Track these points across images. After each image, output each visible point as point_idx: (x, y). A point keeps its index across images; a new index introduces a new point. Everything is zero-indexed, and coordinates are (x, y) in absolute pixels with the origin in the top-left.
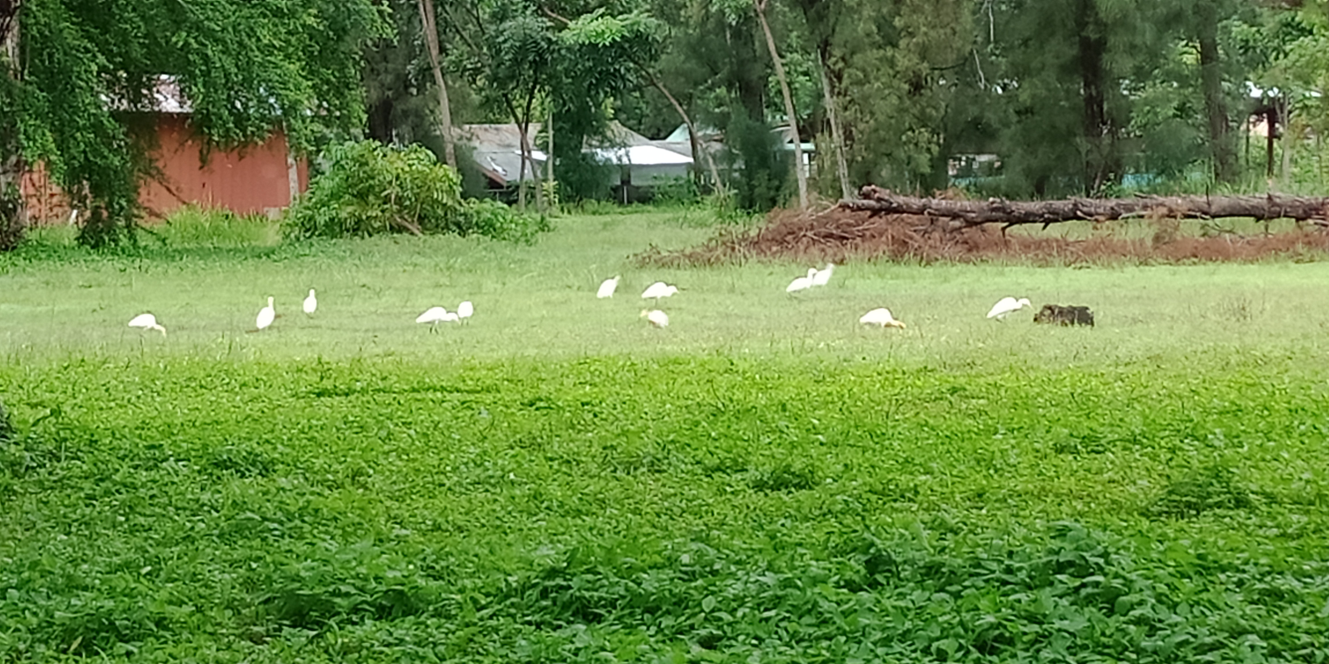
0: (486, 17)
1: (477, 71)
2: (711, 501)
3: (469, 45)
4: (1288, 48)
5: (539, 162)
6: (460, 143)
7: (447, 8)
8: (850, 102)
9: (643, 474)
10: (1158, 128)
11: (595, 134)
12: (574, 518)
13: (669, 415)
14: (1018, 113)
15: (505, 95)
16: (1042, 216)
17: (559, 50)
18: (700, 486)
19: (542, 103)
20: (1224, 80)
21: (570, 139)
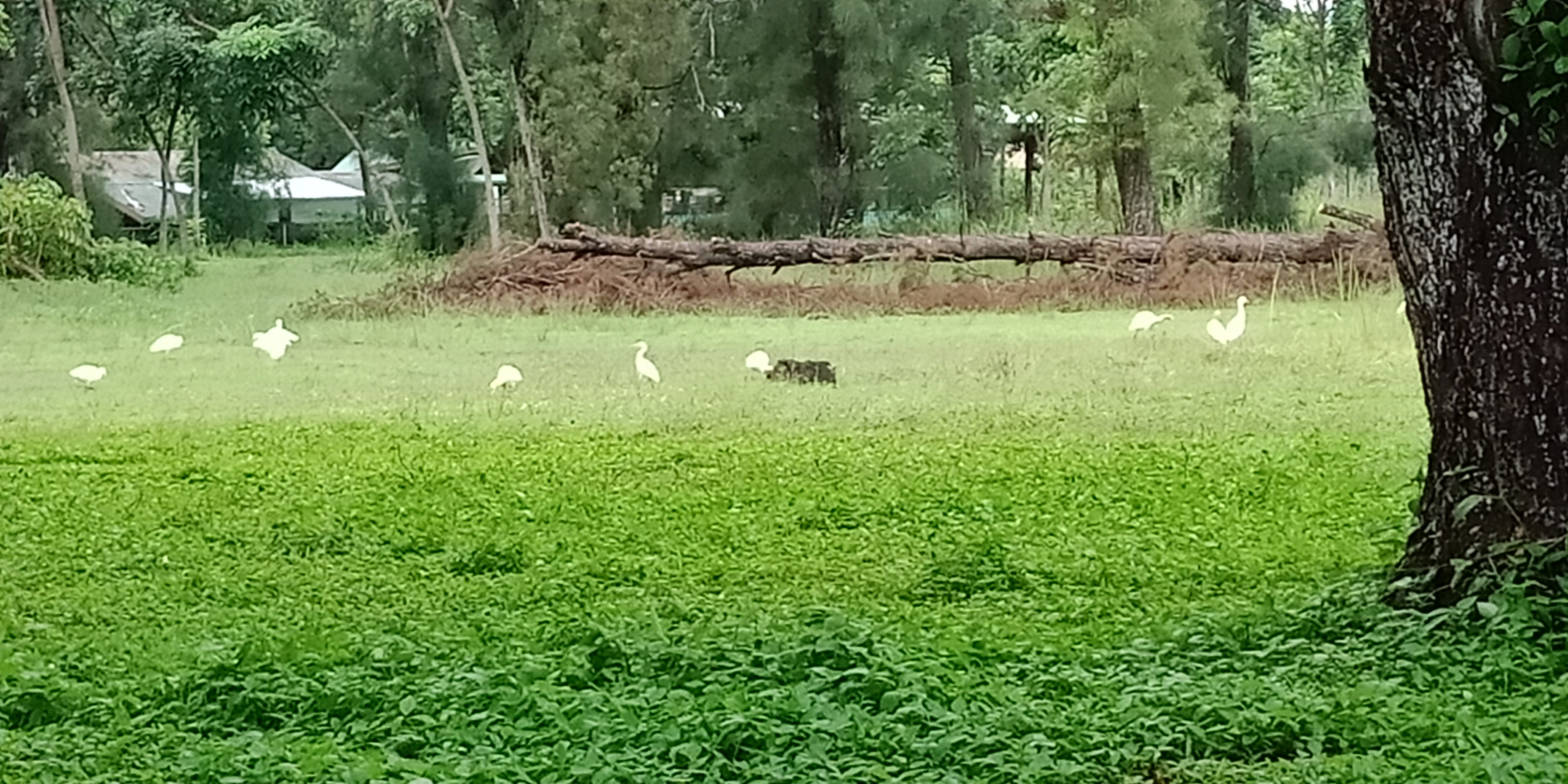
0: (120, 25)
1: (109, 89)
2: (402, 587)
3: (99, 58)
4: (1049, 66)
5: (184, 196)
6: (88, 173)
7: (73, 13)
8: (549, 126)
9: (321, 556)
10: (902, 158)
11: (249, 162)
12: (241, 608)
13: (349, 488)
14: (743, 139)
15: (143, 117)
16: (772, 258)
17: (207, 64)
18: (390, 569)
19: (187, 126)
20: (977, 103)
21: (221, 168)
